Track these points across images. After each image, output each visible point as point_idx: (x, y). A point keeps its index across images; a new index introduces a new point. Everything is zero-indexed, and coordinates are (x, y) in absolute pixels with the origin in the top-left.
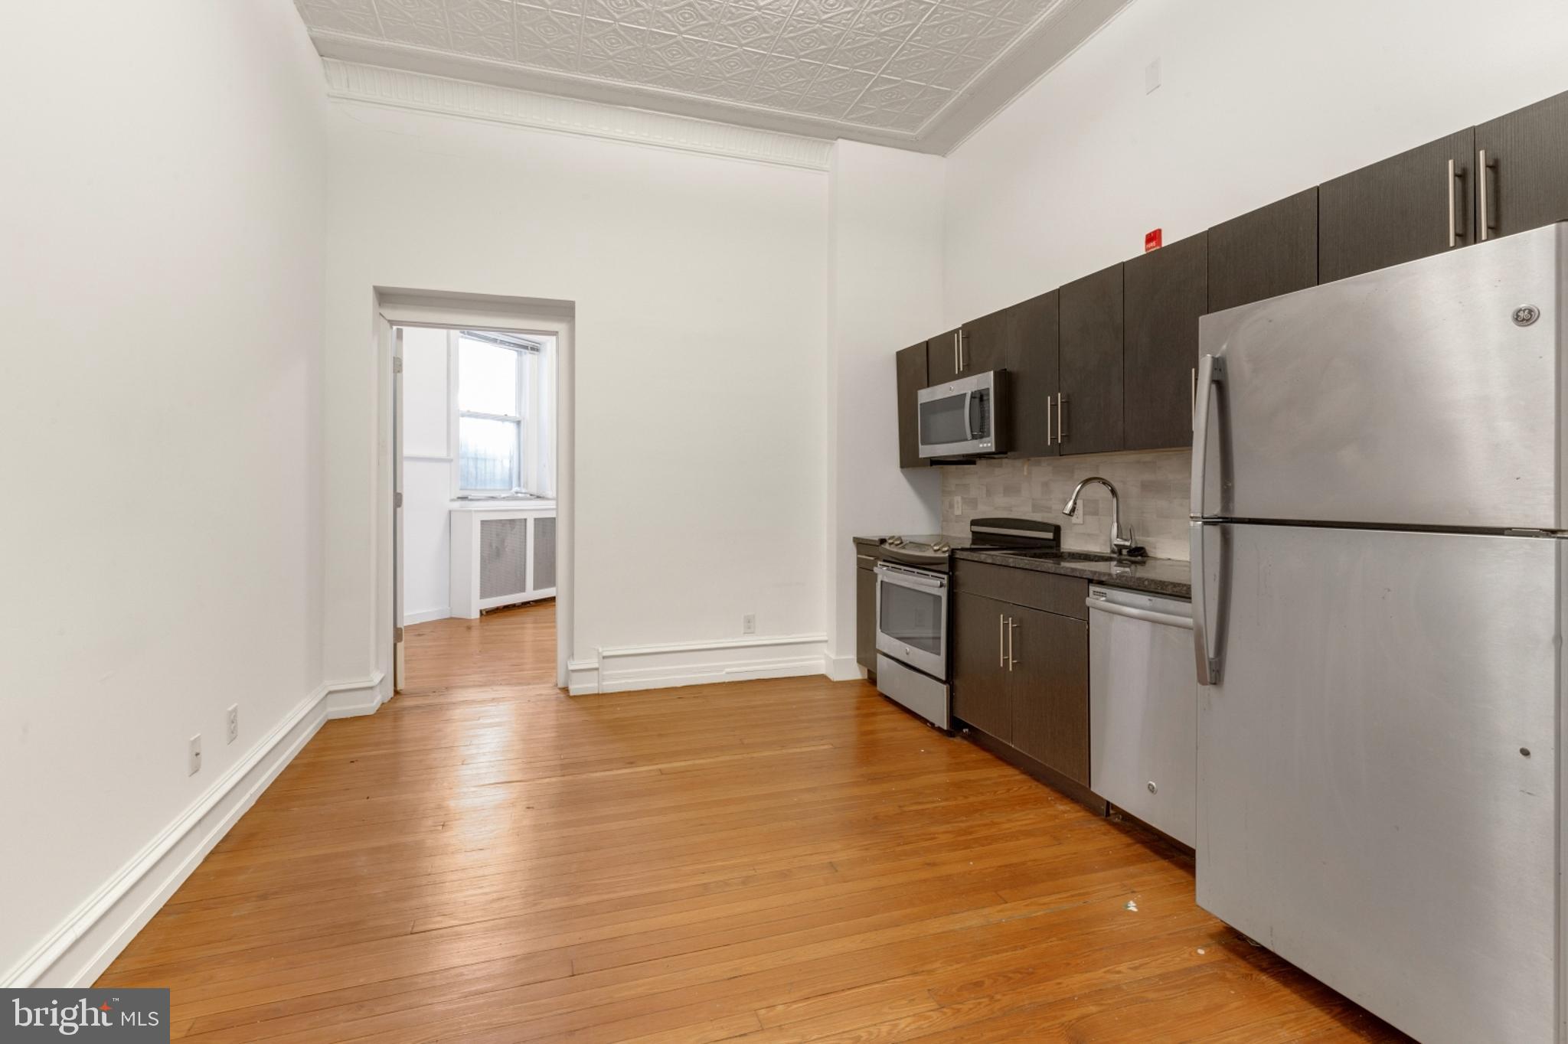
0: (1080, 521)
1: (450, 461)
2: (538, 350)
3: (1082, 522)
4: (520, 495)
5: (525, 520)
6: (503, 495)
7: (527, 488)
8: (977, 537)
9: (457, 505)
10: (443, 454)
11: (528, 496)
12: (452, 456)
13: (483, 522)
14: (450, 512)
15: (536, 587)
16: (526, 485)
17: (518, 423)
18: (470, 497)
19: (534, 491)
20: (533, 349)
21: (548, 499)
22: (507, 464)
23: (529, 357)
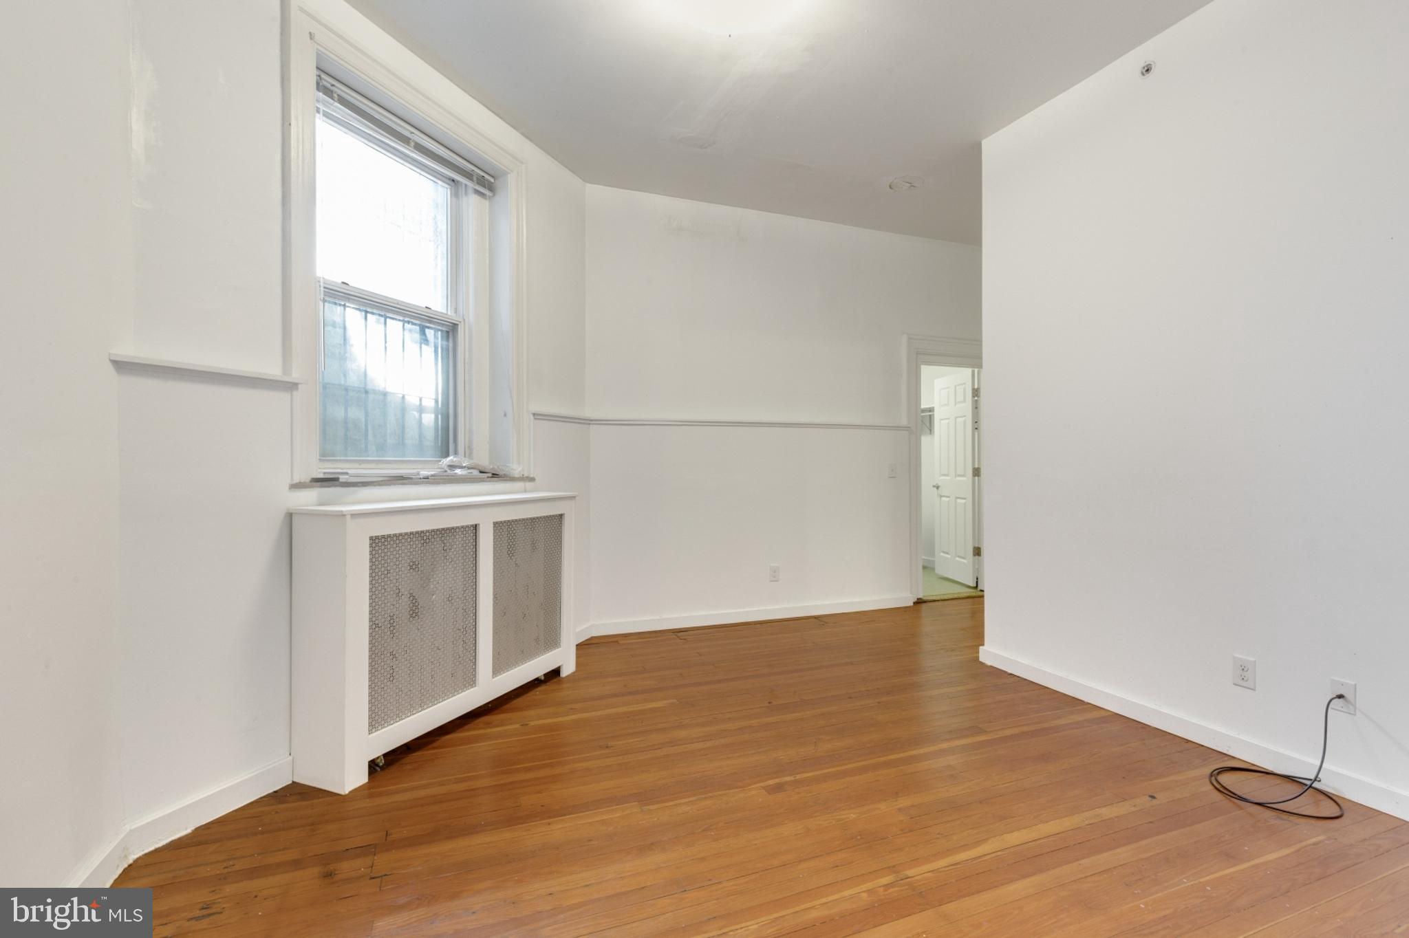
1: (292, 386)
2: (491, 187)
4: (458, 471)
5: (476, 527)
6: (424, 473)
7: (470, 457)
9: (308, 499)
10: (273, 369)
11: (476, 473)
12: (295, 376)
13: (375, 541)
14: (290, 516)
15: (498, 669)
16: (469, 452)
17: (451, 331)
18: (343, 478)
19: (484, 461)
20: (481, 181)
21: (512, 479)
22: (429, 419)
23: (472, 204)
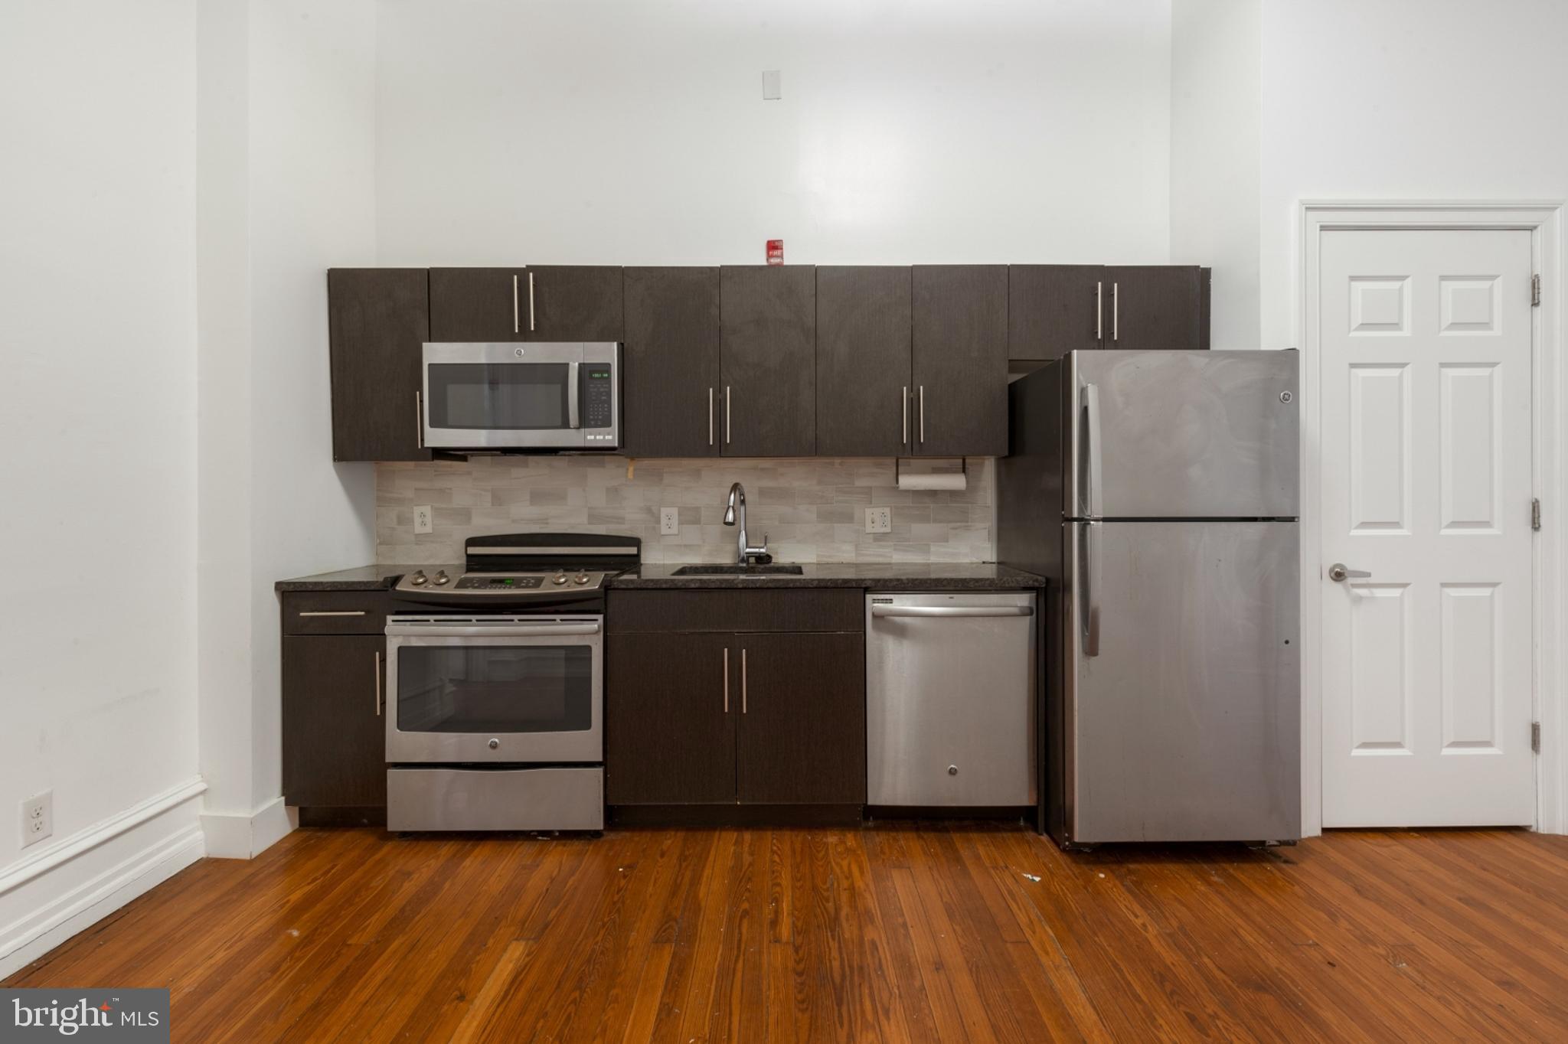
0: (674, 530)
3: (676, 533)
8: (475, 563)
